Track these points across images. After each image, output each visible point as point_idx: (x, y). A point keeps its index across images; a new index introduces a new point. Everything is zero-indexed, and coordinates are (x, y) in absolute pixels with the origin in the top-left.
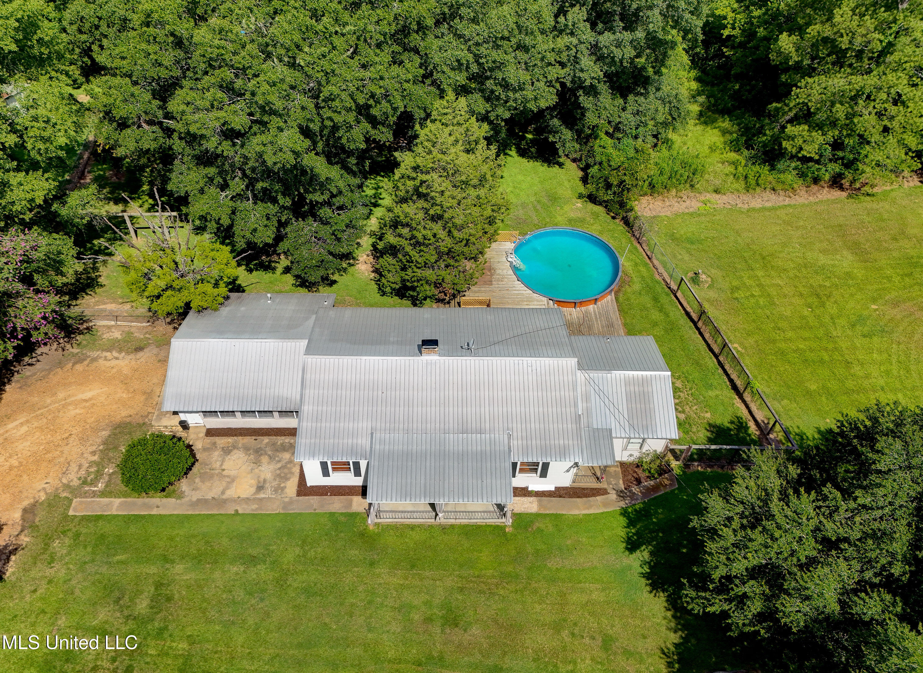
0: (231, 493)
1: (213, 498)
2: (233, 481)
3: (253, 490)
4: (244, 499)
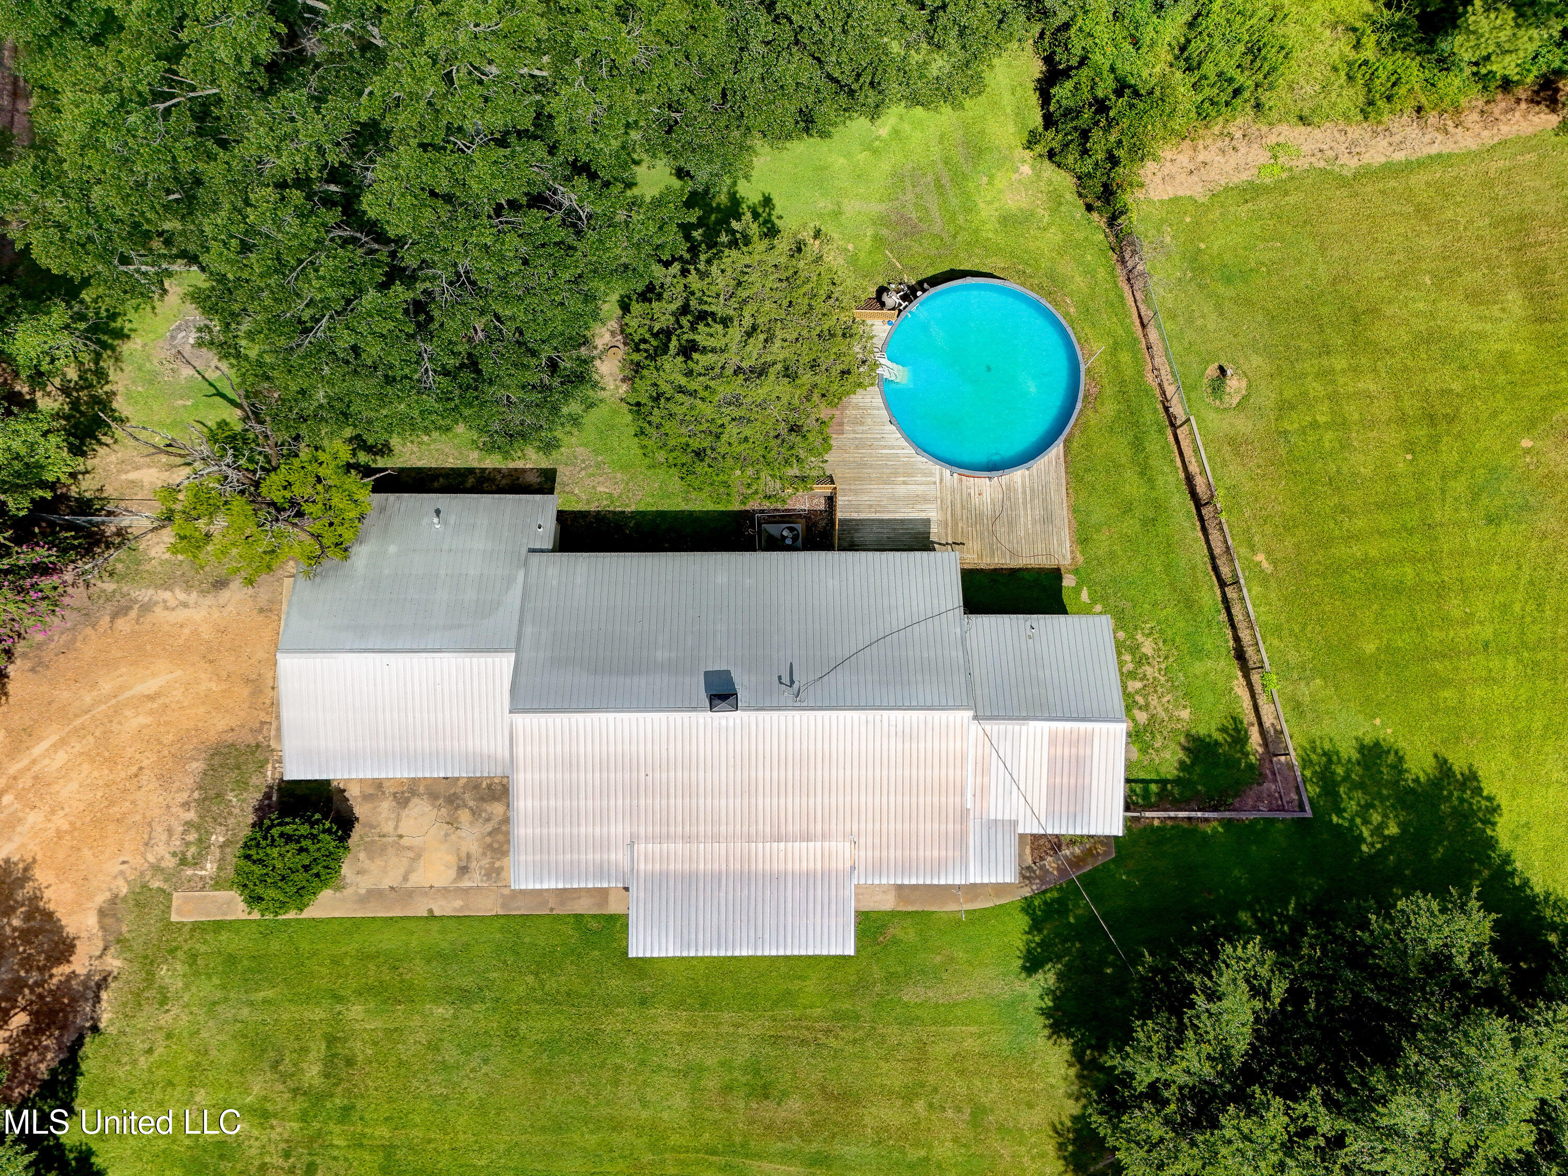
0: (417, 879)
1: (392, 888)
2: (418, 857)
3: (452, 873)
4: (439, 890)
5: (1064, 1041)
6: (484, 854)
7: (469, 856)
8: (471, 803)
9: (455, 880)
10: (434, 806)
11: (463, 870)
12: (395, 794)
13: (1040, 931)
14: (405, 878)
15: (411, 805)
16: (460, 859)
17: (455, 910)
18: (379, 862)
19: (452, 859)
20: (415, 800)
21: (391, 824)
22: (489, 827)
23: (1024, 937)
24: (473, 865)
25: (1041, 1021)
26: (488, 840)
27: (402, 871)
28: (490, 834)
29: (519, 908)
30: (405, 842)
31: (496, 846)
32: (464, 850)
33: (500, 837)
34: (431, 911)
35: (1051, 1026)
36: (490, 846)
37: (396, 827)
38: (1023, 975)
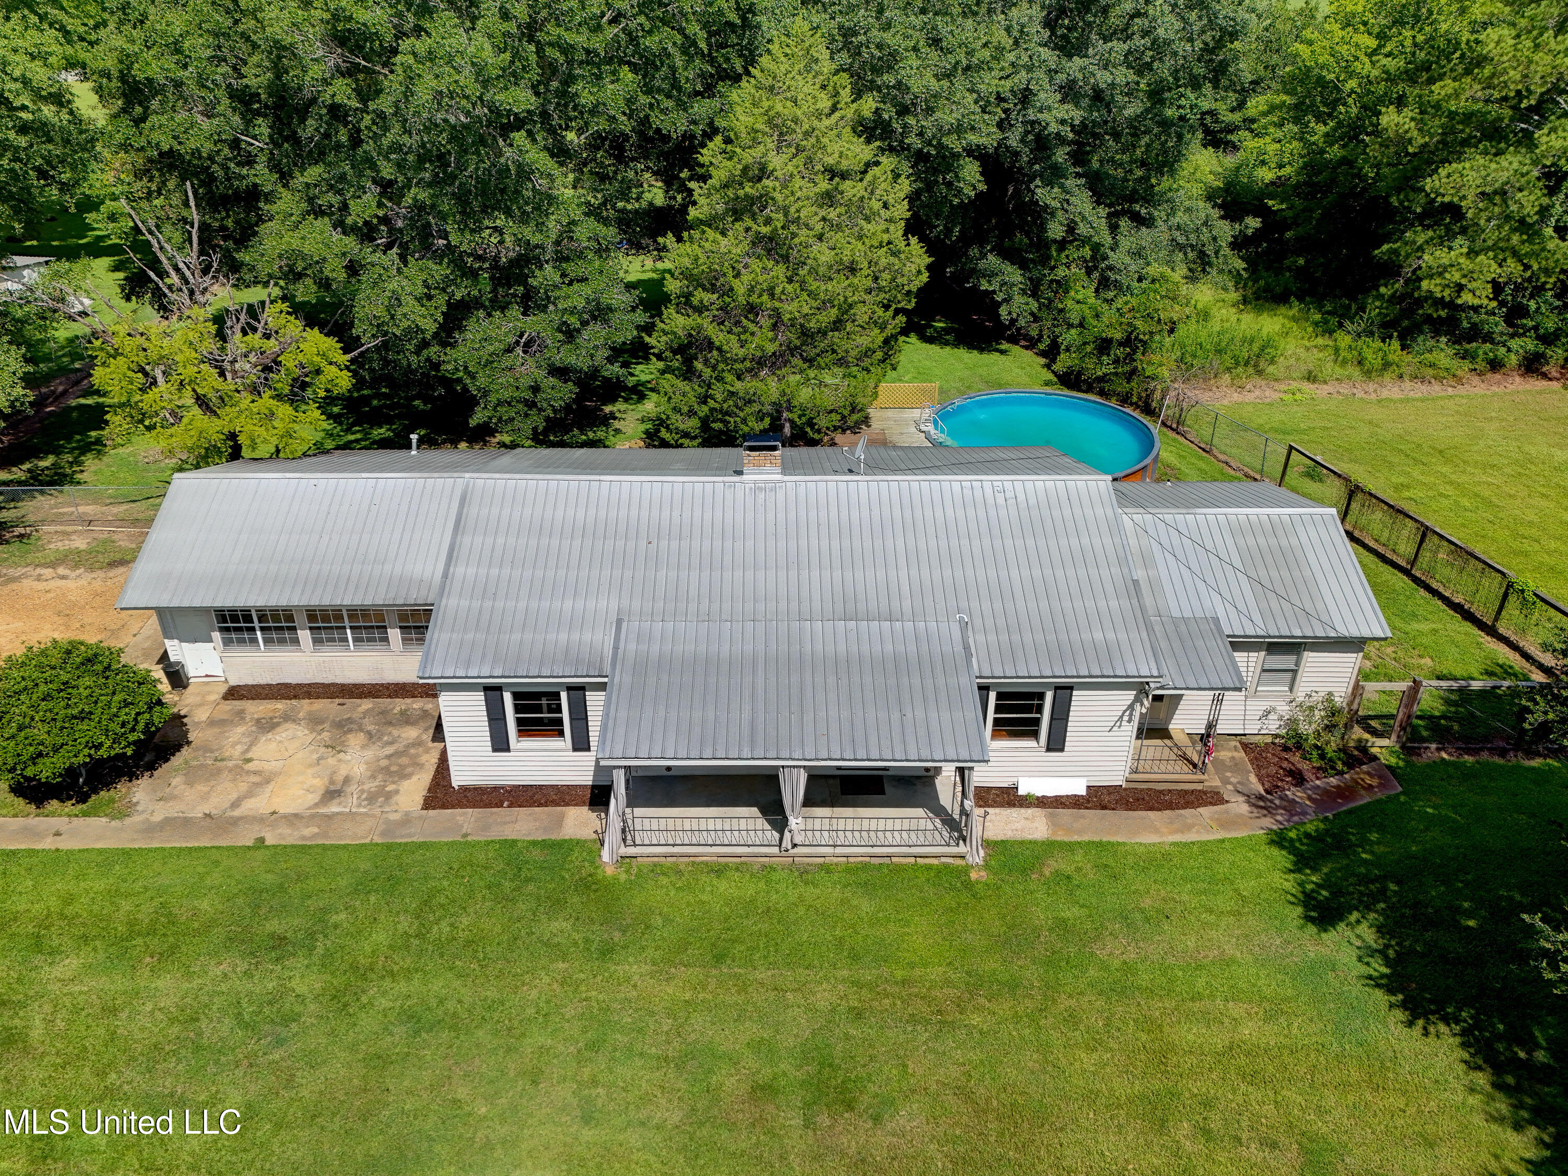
0: (258, 805)
1: (208, 816)
2: (268, 781)
3: (314, 798)
4: (285, 817)
5: (1442, 1028)
6: (373, 777)
7: (347, 780)
8: (370, 728)
9: (316, 805)
10: (312, 730)
11: (332, 794)
12: (258, 721)
13: (1315, 870)
14: (235, 805)
15: (279, 729)
16: (332, 782)
17: (304, 838)
18: (201, 788)
19: (320, 784)
20: (289, 725)
21: (239, 748)
22: (389, 750)
23: (1291, 877)
24: (353, 788)
25: (1380, 996)
26: (384, 763)
27: (235, 796)
28: (388, 757)
29: (410, 836)
30: (250, 766)
31: (394, 768)
32: (343, 772)
33: (404, 760)
34: (262, 840)
35: (1404, 1005)
36: (386, 770)
37: (247, 751)
38: (1312, 929)
